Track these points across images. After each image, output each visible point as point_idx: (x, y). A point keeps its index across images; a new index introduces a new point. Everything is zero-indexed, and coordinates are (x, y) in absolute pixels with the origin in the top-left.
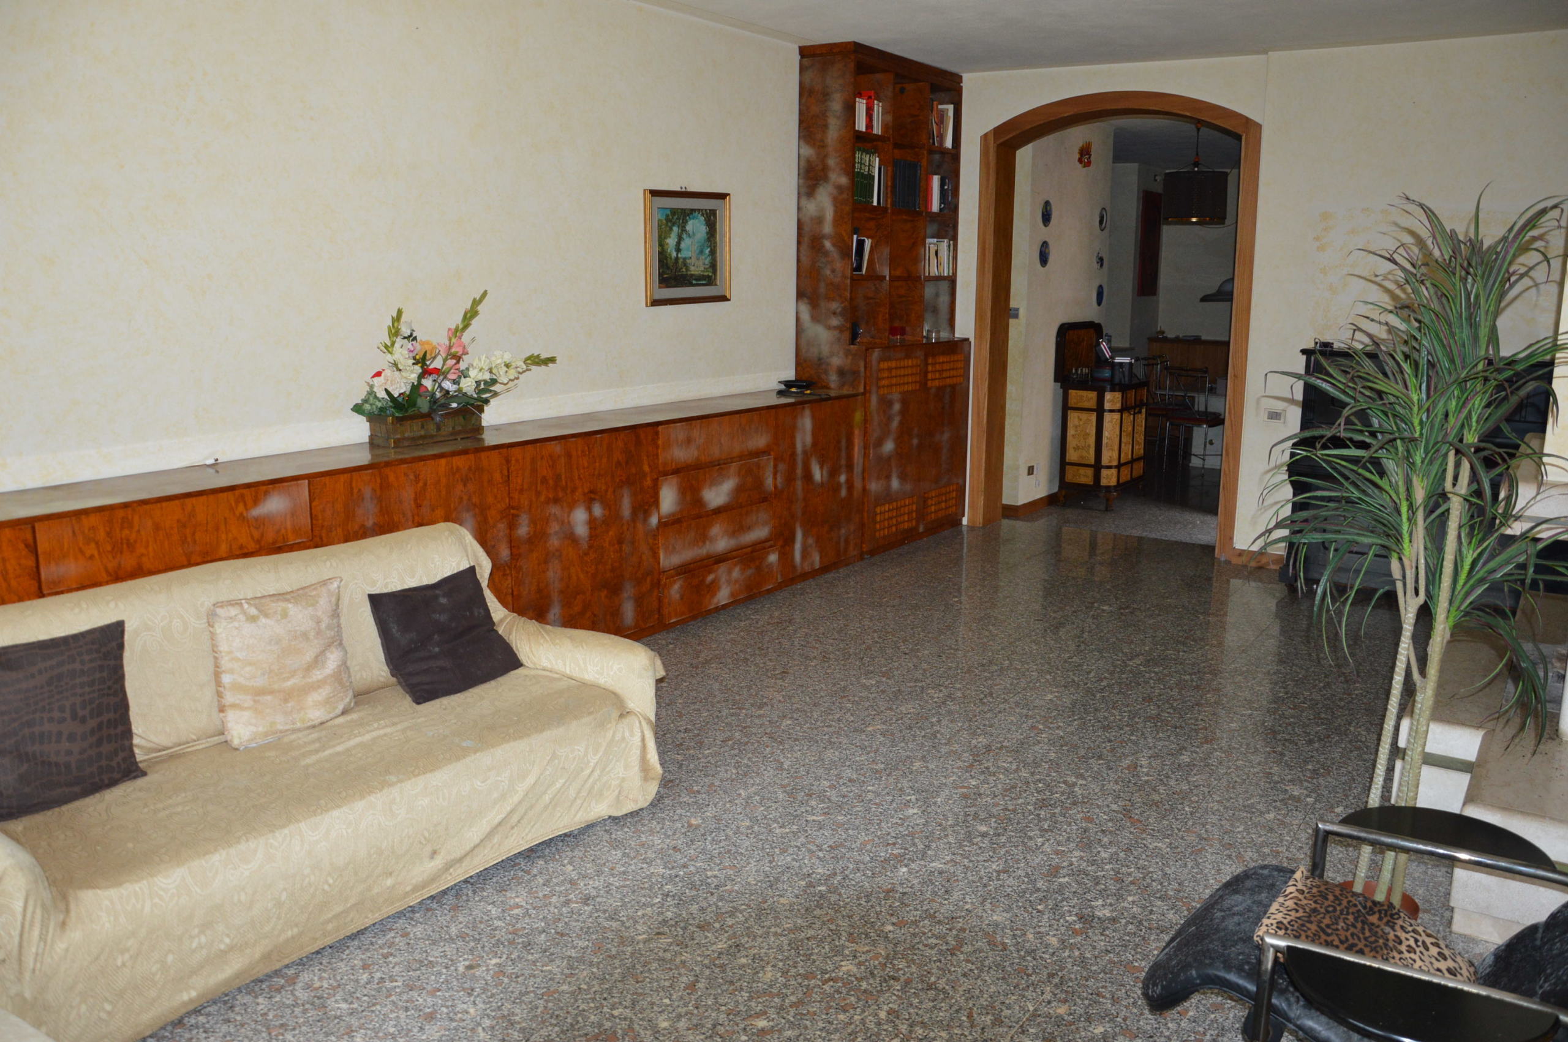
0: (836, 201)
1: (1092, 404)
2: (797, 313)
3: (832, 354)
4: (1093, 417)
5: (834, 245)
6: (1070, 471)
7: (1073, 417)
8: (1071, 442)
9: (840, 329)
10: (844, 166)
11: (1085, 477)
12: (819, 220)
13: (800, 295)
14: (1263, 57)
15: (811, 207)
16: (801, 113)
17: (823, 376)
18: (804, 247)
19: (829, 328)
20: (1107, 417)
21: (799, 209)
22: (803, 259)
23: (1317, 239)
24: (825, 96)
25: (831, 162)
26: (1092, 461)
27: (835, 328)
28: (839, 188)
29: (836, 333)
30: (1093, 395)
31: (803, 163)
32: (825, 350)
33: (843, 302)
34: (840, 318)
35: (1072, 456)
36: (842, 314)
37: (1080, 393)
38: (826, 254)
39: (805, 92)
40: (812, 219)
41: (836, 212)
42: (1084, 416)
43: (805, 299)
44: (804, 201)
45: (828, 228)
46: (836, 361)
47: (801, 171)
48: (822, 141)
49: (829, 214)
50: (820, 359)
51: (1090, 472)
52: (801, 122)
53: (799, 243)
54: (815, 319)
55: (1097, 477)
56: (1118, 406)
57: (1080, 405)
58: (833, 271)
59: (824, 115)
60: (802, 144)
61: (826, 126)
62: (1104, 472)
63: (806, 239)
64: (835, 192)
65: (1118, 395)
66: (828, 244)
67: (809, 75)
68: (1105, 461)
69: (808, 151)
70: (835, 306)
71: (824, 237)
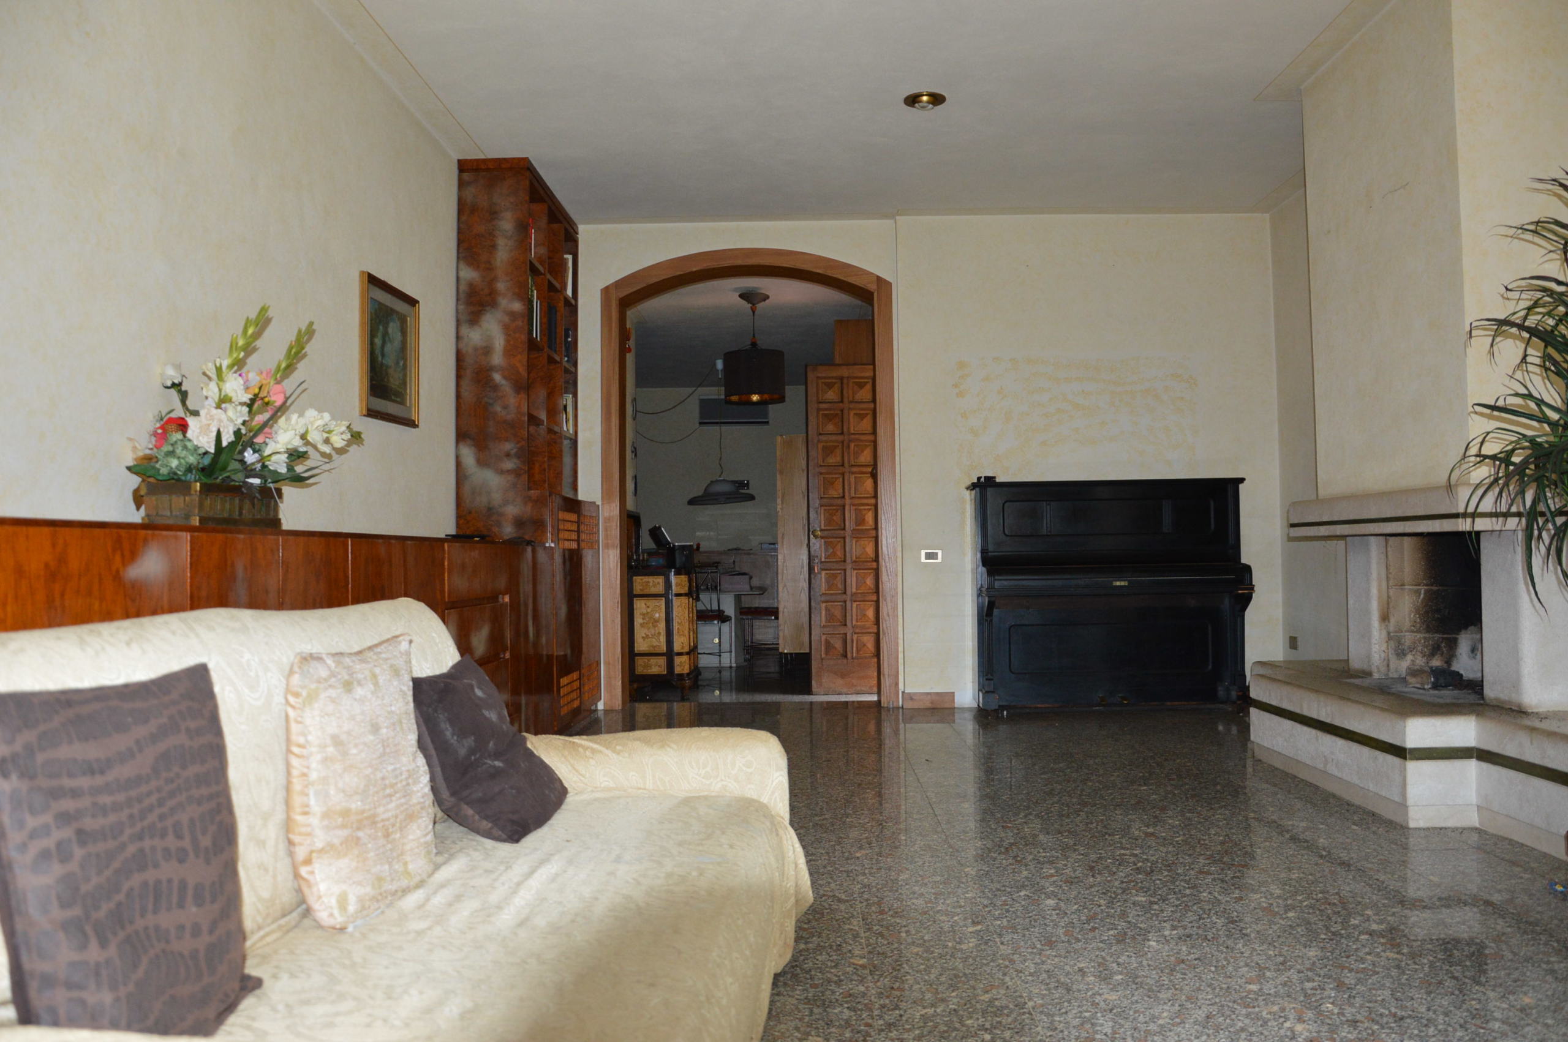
0: (506, 328)
1: (660, 589)
2: (457, 457)
3: (506, 502)
4: (662, 603)
5: (505, 377)
6: (640, 662)
7: (640, 605)
8: (639, 633)
9: (516, 473)
10: (517, 290)
11: (657, 667)
12: (487, 350)
13: (461, 436)
14: (889, 222)
15: (474, 336)
16: (460, 231)
17: (495, 529)
18: (465, 383)
19: (501, 472)
20: (676, 602)
21: (458, 338)
22: (465, 394)
23: (956, 386)
24: (493, 214)
25: (501, 286)
26: (664, 649)
27: (509, 472)
28: (512, 315)
29: (511, 478)
30: (660, 580)
31: (462, 287)
32: (497, 498)
33: (518, 442)
34: (516, 461)
35: (641, 646)
36: (518, 456)
37: (646, 579)
38: (495, 388)
39: (464, 209)
40: (476, 349)
41: (507, 341)
42: (652, 603)
43: (469, 442)
44: (465, 330)
45: (497, 358)
46: (512, 510)
47: (462, 296)
48: (489, 262)
49: (499, 343)
50: (490, 509)
51: (662, 661)
52: (460, 242)
53: (459, 377)
54: (481, 463)
55: (670, 665)
56: (685, 590)
57: (646, 592)
58: (505, 407)
59: (491, 235)
60: (462, 266)
61: (494, 247)
62: (678, 660)
63: (468, 373)
64: (506, 319)
65: (684, 578)
66: (497, 377)
67: (470, 192)
68: (677, 648)
69: (469, 274)
70: (508, 446)
71: (491, 369)
